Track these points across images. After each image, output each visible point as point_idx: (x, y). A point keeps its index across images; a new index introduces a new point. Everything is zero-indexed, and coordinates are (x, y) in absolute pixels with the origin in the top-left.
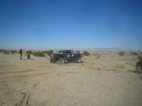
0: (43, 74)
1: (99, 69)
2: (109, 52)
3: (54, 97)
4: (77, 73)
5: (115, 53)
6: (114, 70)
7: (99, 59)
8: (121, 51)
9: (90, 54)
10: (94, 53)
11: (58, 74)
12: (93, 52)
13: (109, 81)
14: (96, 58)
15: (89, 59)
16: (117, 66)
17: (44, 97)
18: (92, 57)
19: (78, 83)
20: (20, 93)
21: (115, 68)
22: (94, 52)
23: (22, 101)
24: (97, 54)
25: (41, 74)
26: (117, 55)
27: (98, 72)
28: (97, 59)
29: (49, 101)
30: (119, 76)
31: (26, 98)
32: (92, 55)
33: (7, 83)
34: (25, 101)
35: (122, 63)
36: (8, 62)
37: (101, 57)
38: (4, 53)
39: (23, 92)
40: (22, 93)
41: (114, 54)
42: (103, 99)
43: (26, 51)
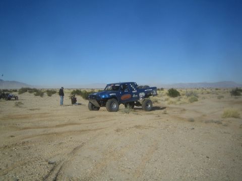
0: (92, 130)
1: (192, 121)
2: (214, 90)
3: (103, 171)
4: (152, 127)
5: (226, 90)
6: (219, 123)
7: (195, 103)
8: (237, 88)
9: (181, 93)
10: (187, 92)
11: (117, 131)
12: (185, 91)
13: (205, 142)
14: (189, 100)
15: (178, 103)
16: (226, 115)
17: (85, 169)
18: (184, 99)
19: (149, 146)
20: (47, 163)
21: (222, 118)
22: (186, 89)
23: (47, 177)
24: (192, 93)
25: (89, 130)
26: (229, 94)
27: (188, 125)
28: (191, 102)
29: (93, 177)
30: (225, 133)
31: (55, 172)
32: (183, 95)
33: (29, 145)
34: (53, 177)
35: (235, 109)
36: (39, 109)
37: (198, 99)
38: (36, 95)
39: (52, 160)
40: (49, 163)
41: (224, 93)
42: (189, 175)
43: (72, 91)
